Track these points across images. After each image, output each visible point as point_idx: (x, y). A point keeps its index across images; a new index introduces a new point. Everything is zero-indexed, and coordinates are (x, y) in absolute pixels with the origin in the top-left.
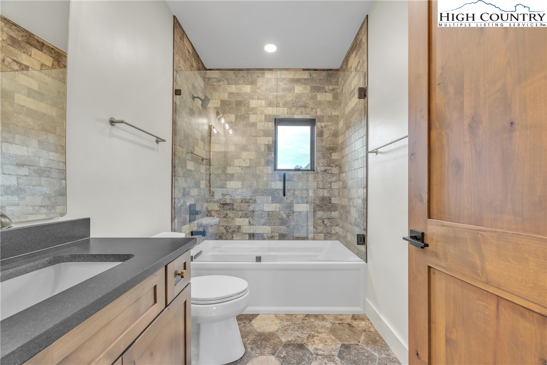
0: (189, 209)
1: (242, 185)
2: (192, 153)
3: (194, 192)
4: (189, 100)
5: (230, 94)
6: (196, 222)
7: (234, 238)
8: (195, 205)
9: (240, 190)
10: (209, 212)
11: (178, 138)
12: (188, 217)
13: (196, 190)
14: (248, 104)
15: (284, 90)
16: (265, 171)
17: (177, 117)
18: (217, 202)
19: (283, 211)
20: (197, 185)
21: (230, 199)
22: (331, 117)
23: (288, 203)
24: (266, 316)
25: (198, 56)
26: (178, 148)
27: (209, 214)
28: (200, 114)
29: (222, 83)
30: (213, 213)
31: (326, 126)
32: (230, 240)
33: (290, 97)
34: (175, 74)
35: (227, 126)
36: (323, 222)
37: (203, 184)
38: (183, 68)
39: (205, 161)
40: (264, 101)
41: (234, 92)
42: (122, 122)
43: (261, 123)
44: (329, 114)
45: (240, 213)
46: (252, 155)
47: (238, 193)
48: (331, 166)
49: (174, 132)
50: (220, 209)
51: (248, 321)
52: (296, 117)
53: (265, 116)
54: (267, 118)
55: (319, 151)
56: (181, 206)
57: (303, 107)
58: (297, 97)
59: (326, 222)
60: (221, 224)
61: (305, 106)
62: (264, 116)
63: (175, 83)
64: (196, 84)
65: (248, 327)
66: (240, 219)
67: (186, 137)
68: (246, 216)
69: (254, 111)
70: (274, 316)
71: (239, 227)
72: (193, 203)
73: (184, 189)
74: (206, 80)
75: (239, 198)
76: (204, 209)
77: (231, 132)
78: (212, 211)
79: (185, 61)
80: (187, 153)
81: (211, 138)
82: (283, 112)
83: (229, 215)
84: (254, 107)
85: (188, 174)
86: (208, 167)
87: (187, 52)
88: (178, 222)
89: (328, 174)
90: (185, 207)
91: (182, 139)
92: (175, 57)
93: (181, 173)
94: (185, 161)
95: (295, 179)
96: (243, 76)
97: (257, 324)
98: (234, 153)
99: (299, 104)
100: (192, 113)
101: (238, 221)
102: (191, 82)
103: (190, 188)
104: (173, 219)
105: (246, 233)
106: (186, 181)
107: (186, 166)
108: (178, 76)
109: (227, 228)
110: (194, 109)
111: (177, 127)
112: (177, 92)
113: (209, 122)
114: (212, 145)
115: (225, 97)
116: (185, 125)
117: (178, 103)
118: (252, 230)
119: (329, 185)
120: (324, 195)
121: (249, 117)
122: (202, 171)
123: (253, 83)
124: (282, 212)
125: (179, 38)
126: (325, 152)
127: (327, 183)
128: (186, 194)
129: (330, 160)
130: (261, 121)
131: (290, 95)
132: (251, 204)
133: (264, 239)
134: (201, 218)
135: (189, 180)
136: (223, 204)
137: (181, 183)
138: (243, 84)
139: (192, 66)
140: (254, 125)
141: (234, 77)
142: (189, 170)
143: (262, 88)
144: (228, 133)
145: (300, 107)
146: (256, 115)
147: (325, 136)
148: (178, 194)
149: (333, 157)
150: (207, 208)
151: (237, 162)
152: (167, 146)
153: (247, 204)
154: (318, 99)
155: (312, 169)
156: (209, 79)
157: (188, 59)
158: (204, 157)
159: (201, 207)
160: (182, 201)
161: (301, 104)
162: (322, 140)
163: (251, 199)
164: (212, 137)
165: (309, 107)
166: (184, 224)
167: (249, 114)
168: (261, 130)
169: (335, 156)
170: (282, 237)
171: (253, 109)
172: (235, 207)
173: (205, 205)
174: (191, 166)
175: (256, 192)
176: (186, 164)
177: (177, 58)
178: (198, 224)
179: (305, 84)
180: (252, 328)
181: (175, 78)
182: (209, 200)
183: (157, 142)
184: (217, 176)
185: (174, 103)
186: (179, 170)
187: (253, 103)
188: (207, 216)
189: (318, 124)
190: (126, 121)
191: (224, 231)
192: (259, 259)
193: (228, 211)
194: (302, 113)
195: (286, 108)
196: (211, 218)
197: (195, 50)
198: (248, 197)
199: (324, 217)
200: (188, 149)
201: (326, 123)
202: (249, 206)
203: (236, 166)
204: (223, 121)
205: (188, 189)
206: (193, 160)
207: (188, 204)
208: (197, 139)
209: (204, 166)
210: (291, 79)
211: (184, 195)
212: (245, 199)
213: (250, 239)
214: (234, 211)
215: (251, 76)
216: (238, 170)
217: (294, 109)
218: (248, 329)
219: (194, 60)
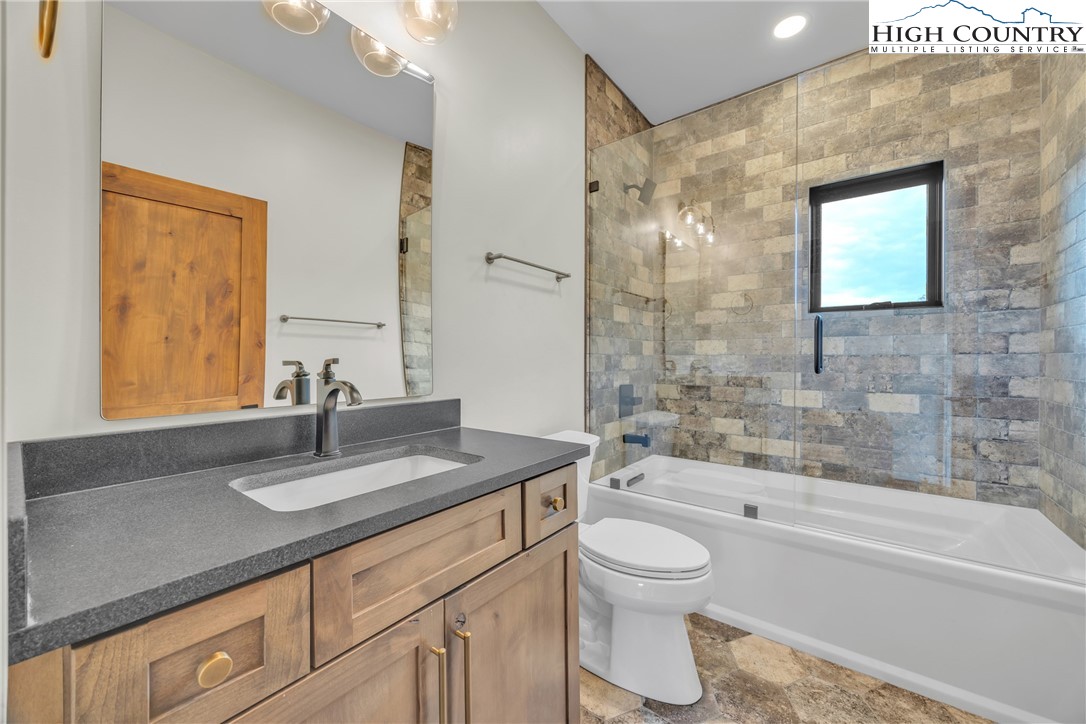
0: (618, 394)
1: (729, 348)
2: (622, 291)
3: (630, 363)
4: (618, 194)
5: (701, 160)
6: (633, 419)
7: (711, 458)
8: (630, 387)
9: (724, 359)
10: (661, 401)
11: (596, 267)
12: (616, 408)
13: (633, 359)
14: (742, 171)
15: (835, 112)
16: (785, 313)
17: (594, 231)
18: (676, 381)
19: (836, 408)
20: (636, 349)
21: (704, 377)
22: (1007, 140)
23: (851, 390)
24: (767, 644)
25: (636, 109)
26: (596, 285)
27: (661, 405)
28: (642, 216)
29: (683, 144)
30: (669, 404)
31: (983, 174)
32: (703, 460)
33: (854, 124)
34: (588, 156)
35: (701, 228)
36: (975, 448)
37: (649, 348)
38: (603, 141)
39: (651, 304)
40: (780, 154)
41: (710, 154)
42: (500, 257)
43: (773, 206)
44: (999, 133)
45: (724, 407)
46: (750, 282)
47: (720, 364)
48: (1009, 287)
49: (589, 258)
50: (683, 396)
51: (723, 639)
52: (874, 170)
53: (785, 187)
54: (789, 193)
55: (956, 248)
56: (603, 388)
57: (898, 138)
58: (878, 118)
59: (983, 448)
60: (684, 427)
61: (904, 136)
62: (780, 189)
63: (589, 172)
64: (632, 162)
65: (721, 650)
66: (724, 421)
67: (612, 262)
68: (737, 414)
69: (756, 183)
70: (788, 650)
71: (722, 437)
72: (627, 382)
73: (609, 357)
74: (651, 147)
75: (721, 374)
76: (651, 395)
77: (710, 238)
78: (666, 399)
79: (609, 126)
80: (614, 292)
81: (664, 258)
82: (835, 168)
83: (701, 410)
84: (756, 173)
85: (615, 330)
86: (660, 314)
87: (612, 109)
88: (597, 416)
89: (994, 309)
90: (610, 390)
91: (605, 268)
92: (589, 125)
93: (603, 328)
94: (610, 308)
95: (871, 330)
96: (728, 115)
97: (740, 653)
98: (711, 283)
99: (883, 135)
100: (623, 217)
101: (721, 425)
102: (620, 161)
103: (620, 356)
104: (587, 409)
105: (737, 452)
106: (612, 343)
107: (612, 316)
108: (594, 159)
109: (697, 437)
110: (628, 209)
111: (594, 248)
112: (593, 187)
113: (662, 228)
114: (667, 270)
115: (692, 168)
116: (610, 242)
117: (595, 205)
118: (753, 446)
119: (1000, 343)
120: (977, 372)
121: (744, 198)
122: (645, 323)
123: (753, 121)
124: (833, 412)
125: (596, 90)
126: (979, 250)
127: (990, 338)
128: (611, 366)
129: (1002, 270)
130: (772, 202)
131: (856, 118)
132: (749, 390)
133: (782, 470)
134: (645, 411)
135: (618, 341)
136: (689, 387)
137: (603, 346)
138: (730, 130)
139: (623, 131)
140: (756, 213)
141: (708, 123)
142: (619, 323)
143: (775, 127)
144: (705, 241)
145: (889, 140)
146: (760, 192)
147: (984, 201)
148: (597, 366)
149: (1014, 260)
150: (657, 394)
151: (717, 300)
152: (576, 285)
153: (740, 390)
154: (954, 102)
155: (935, 300)
156: (659, 143)
157: (614, 122)
158: (650, 295)
159: (644, 391)
160: (604, 378)
161: (891, 131)
162: (971, 215)
163: (749, 378)
164: (667, 256)
165: (917, 135)
166: (609, 419)
167: (745, 192)
168: (773, 222)
169: (1020, 255)
170: (834, 472)
171: (753, 179)
172: (713, 395)
173: (654, 387)
174: (621, 314)
175: (759, 362)
176: (612, 311)
177: (591, 127)
178: (637, 423)
179: (906, 75)
180: (728, 657)
181: (588, 163)
182: (662, 377)
183: (558, 279)
184: (677, 330)
185: (588, 208)
186: (599, 324)
187: (752, 168)
188: (658, 409)
189: (954, 175)
190: (505, 254)
191: (691, 442)
192: (751, 511)
193: (698, 402)
194: (894, 155)
195: (843, 156)
196: (665, 413)
197: (628, 99)
198: (743, 375)
199: (979, 435)
200: (616, 285)
201: (984, 165)
202: (744, 393)
203: (715, 309)
204: (690, 219)
205: (617, 358)
206: (625, 303)
207: (617, 384)
208: (635, 265)
209: (652, 314)
210: (857, 77)
211: (608, 368)
212: (736, 378)
213: (746, 465)
214: (710, 403)
215: (749, 108)
216: (722, 317)
217: (868, 151)
218: (718, 654)
219: (625, 118)
